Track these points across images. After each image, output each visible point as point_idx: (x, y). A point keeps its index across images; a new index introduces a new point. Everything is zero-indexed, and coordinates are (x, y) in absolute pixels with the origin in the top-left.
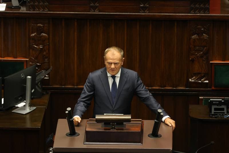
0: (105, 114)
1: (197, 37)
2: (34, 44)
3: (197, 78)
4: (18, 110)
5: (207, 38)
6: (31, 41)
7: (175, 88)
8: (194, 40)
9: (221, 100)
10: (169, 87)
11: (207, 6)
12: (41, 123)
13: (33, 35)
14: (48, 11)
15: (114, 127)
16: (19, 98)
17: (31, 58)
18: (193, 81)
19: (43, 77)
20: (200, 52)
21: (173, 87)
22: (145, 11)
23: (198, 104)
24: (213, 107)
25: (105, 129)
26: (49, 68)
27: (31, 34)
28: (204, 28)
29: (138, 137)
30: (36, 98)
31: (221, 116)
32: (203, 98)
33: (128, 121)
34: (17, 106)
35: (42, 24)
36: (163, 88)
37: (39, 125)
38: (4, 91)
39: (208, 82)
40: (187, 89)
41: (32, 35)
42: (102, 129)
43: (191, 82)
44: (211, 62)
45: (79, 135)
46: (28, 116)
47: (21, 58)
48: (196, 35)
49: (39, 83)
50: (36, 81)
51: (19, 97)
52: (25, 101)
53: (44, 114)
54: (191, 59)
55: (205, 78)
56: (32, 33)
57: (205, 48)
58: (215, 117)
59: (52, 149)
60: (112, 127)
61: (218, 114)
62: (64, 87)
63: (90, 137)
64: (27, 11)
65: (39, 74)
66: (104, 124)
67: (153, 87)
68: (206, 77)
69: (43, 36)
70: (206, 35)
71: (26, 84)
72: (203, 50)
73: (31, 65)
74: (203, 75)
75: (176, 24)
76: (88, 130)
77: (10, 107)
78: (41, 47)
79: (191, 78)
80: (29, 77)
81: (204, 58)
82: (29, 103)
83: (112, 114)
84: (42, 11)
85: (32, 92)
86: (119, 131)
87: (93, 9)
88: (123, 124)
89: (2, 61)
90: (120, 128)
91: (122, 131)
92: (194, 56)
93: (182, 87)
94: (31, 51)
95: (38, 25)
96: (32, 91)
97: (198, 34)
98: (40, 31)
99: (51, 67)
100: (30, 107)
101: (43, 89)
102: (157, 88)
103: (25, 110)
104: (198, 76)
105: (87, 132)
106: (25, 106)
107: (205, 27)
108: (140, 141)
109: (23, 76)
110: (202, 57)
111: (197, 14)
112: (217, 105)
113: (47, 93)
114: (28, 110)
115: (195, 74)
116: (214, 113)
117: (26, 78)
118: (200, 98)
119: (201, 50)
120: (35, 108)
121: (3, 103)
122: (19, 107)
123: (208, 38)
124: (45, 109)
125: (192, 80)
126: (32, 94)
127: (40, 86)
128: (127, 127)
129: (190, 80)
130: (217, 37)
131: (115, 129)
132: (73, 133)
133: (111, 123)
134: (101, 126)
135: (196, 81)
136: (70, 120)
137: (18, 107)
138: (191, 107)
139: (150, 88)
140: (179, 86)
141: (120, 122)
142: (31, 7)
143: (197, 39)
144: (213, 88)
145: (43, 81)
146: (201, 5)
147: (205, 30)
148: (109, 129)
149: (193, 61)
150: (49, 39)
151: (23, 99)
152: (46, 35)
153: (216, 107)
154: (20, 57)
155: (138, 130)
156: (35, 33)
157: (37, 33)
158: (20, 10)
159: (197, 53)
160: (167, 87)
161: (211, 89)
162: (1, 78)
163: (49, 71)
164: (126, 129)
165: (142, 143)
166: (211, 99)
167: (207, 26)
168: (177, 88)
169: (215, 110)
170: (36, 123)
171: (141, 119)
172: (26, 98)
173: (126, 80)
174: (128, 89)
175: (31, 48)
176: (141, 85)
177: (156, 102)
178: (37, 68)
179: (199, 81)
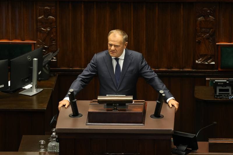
0: (107, 95)
1: (203, 19)
2: (41, 27)
3: (203, 60)
4: (25, 92)
6: (39, 24)
7: (182, 70)
8: (201, 21)
9: (226, 81)
10: (176, 68)
12: (47, 104)
13: (41, 18)
15: (116, 108)
16: (26, 80)
17: (38, 40)
18: (200, 62)
19: (50, 59)
20: (206, 34)
21: (180, 69)
23: (205, 85)
24: (218, 88)
25: (107, 110)
26: (57, 50)
29: (140, 118)
30: (43, 80)
31: (225, 97)
32: (209, 79)
33: (130, 101)
34: (24, 88)
35: (49, 7)
36: (169, 70)
37: (45, 107)
38: (11, 73)
39: (214, 63)
40: (193, 70)
41: (39, 18)
42: (105, 110)
44: (217, 44)
45: (82, 116)
46: (35, 98)
47: (28, 40)
48: (202, 17)
49: (47, 65)
50: (43, 64)
51: (26, 79)
52: (32, 83)
53: (50, 95)
54: (197, 41)
55: (211, 59)
56: (40, 16)
57: (212, 30)
58: (220, 98)
60: (114, 108)
61: (223, 95)
62: (71, 69)
63: (93, 117)
65: (47, 56)
66: (107, 105)
67: (160, 68)
68: (213, 59)
69: (50, 19)
70: (213, 17)
71: (32, 66)
72: (209, 32)
74: (209, 56)
75: (182, 6)
76: (91, 110)
77: (17, 89)
78: (49, 30)
79: (197, 60)
80: (35, 59)
81: (211, 40)
82: (36, 85)
86: (121, 112)
88: (125, 105)
89: (10, 43)
90: (121, 109)
91: (124, 112)
92: (201, 38)
93: (189, 68)
94: (39, 33)
95: (45, 8)
96: (39, 73)
97: (204, 16)
98: (47, 13)
99: (59, 49)
100: (37, 89)
101: (51, 71)
102: (164, 69)
104: (205, 58)
105: (89, 113)
106: (31, 88)
107: (211, 9)
108: (142, 122)
109: (29, 58)
110: (208, 38)
112: (222, 86)
113: (55, 75)
114: (35, 92)
115: (202, 56)
116: (219, 93)
117: (32, 61)
118: (207, 79)
119: (207, 31)
120: (41, 90)
121: (9, 85)
123: (215, 20)
124: (51, 91)
125: (198, 61)
126: (38, 76)
127: (47, 68)
128: (129, 108)
129: (197, 62)
130: (223, 19)
131: (116, 110)
132: (76, 114)
133: (113, 104)
134: (103, 107)
137: (25, 89)
138: (196, 88)
139: (157, 70)
140: (185, 67)
141: (122, 103)
143: (203, 21)
144: (220, 69)
145: (50, 63)
147: (211, 12)
148: (112, 110)
149: (199, 42)
151: (30, 81)
152: (53, 18)
153: (221, 88)
155: (140, 110)
156: (42, 16)
159: (203, 35)
160: (174, 68)
161: (218, 70)
162: (7, 60)
163: (56, 53)
164: (128, 110)
165: (144, 124)
166: (216, 81)
167: (213, 8)
168: (184, 70)
169: (219, 91)
170: (41, 104)
171: (144, 101)
172: (33, 80)
173: (130, 62)
174: (132, 71)
175: (38, 30)
176: (146, 66)
177: (161, 83)
178: (45, 51)
179: (206, 62)
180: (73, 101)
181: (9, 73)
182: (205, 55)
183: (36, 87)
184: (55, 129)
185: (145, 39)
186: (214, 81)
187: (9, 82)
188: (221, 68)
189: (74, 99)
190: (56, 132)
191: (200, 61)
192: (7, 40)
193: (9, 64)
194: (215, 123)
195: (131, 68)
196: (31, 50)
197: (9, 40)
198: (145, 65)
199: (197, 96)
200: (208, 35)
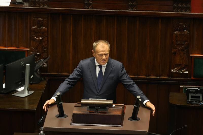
0: (90, 99)
1: (179, 33)
2: (34, 36)
3: (178, 69)
4: (18, 94)
5: (188, 34)
6: (32, 33)
8: (176, 35)
9: (197, 88)
11: (188, 6)
12: (37, 105)
13: (34, 28)
14: (47, 7)
15: (98, 111)
16: (19, 83)
17: (32, 48)
18: (175, 71)
19: (41, 65)
20: (182, 46)
21: (157, 77)
22: (133, 8)
23: (179, 92)
24: (190, 95)
25: (90, 112)
26: (47, 57)
28: (186, 25)
29: (119, 120)
30: (35, 83)
31: (196, 103)
32: (183, 86)
33: (110, 105)
34: (17, 90)
35: (42, 18)
36: (148, 77)
37: (35, 107)
38: (5, 76)
39: (188, 72)
40: (169, 78)
41: (33, 28)
42: (87, 112)
43: (173, 72)
44: (190, 55)
45: (67, 116)
46: (26, 99)
47: (23, 48)
48: (178, 31)
49: (38, 70)
50: (35, 69)
51: (19, 82)
52: (24, 86)
53: (40, 97)
54: (173, 52)
55: (185, 69)
57: (186, 43)
58: (192, 104)
59: (43, 129)
60: (96, 111)
61: (194, 101)
62: (60, 74)
63: (77, 118)
64: (29, 6)
65: (38, 62)
66: (90, 108)
67: (139, 76)
68: (187, 68)
69: (42, 29)
70: (187, 31)
71: (25, 72)
72: (184, 44)
73: (32, 54)
74: (183, 66)
75: (160, 21)
76: (75, 112)
77: (11, 91)
78: (41, 39)
79: (173, 69)
80: (28, 65)
81: (185, 52)
82: (28, 88)
83: (96, 99)
84: (42, 7)
85: (31, 78)
86: (102, 114)
87: (87, 6)
88: (106, 108)
89: (6, 50)
90: (103, 111)
91: (105, 114)
92: (176, 49)
93: (165, 76)
94: (32, 42)
95: (38, 19)
97: (180, 30)
98: (40, 24)
99: (49, 56)
100: (29, 92)
101: (42, 76)
102: (143, 77)
103: (24, 93)
104: (180, 68)
105: (74, 114)
106: (24, 90)
107: (186, 24)
108: (121, 123)
109: (22, 64)
110: (183, 50)
111: (179, 12)
112: (194, 93)
113: (45, 80)
114: (26, 94)
115: (177, 66)
116: (191, 100)
117: (25, 66)
118: (181, 86)
119: (182, 44)
120: (33, 92)
121: (4, 87)
122: (19, 91)
123: (189, 34)
124: (42, 93)
126: (30, 80)
127: (39, 73)
128: (109, 111)
129: (172, 70)
130: (197, 33)
131: (98, 112)
132: (62, 115)
133: (95, 107)
134: (86, 109)
135: (177, 71)
137: (18, 91)
138: (171, 94)
139: (137, 77)
140: (161, 75)
141: (104, 106)
142: (32, 3)
143: (179, 34)
144: (192, 78)
145: (41, 69)
146: (183, 5)
147: (186, 27)
148: (94, 112)
149: (175, 53)
150: (48, 31)
151: (22, 84)
152: (45, 28)
153: (193, 95)
154: (22, 47)
155: (118, 113)
156: (35, 26)
158: (23, 6)
159: (178, 47)
160: (152, 76)
162: (3, 65)
163: (47, 60)
164: (108, 113)
165: (122, 125)
166: (188, 88)
167: (188, 23)
168: (161, 78)
169: (191, 98)
170: (32, 105)
171: (123, 104)
172: (25, 83)
173: (111, 70)
174: (113, 77)
175: (32, 39)
178: (37, 57)
179: (180, 71)
180: (60, 103)
181: (4, 76)
182: (180, 65)
183: (28, 89)
184: (42, 128)
185: (126, 49)
186: (187, 89)
187: (4, 85)
188: (194, 77)
189: (60, 102)
191: (175, 70)
192: (3, 47)
193: (5, 68)
194: (186, 126)
195: (111, 75)
196: (24, 57)
197: (5, 47)
199: (171, 101)
200: (182, 47)
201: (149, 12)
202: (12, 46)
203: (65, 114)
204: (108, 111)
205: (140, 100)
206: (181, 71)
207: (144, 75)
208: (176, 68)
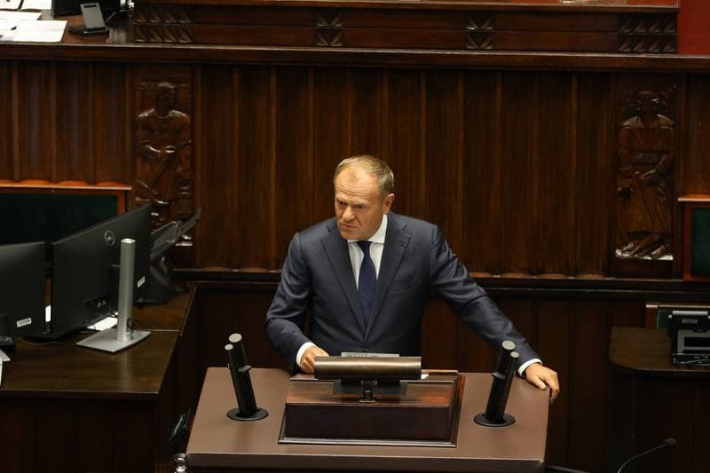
0: (343, 354)
1: (640, 124)
2: (148, 143)
3: (638, 248)
4: (95, 340)
5: (669, 126)
6: (140, 133)
7: (573, 278)
8: (631, 131)
9: (706, 313)
10: (555, 273)
11: (669, 30)
12: (161, 378)
13: (146, 115)
14: (188, 44)
15: (371, 394)
16: (99, 305)
17: (139, 185)
18: (627, 255)
19: (173, 241)
20: (649, 170)
21: (568, 274)
22: (482, 43)
23: (643, 325)
24: (682, 335)
25: (343, 400)
26: (192, 215)
27: (139, 113)
28: (661, 98)
29: (442, 425)
30: (150, 304)
31: (703, 362)
32: (656, 306)
33: (414, 374)
34: (92, 327)
35: (171, 82)
36: (535, 277)
37: (154, 386)
38: (52, 281)
39: (670, 258)
40: (608, 279)
41: (141, 115)
42: (335, 399)
43: (621, 260)
44: (680, 199)
45: (267, 415)
46: (125, 358)
47: (109, 183)
48: (636, 117)
49: (163, 259)
50: (151, 256)
51: (101, 299)
52: (117, 314)
53: (171, 351)
54: (620, 189)
55: (663, 247)
56: (142, 111)
57: (665, 157)
58: (689, 366)
59: (185, 458)
60: (364, 393)
61: (697, 356)
62: (236, 270)
63: (299, 422)
64: (128, 41)
65: (162, 232)
66: (342, 383)
67: (506, 272)
68: (667, 245)
69: (174, 118)
70: (668, 119)
71: (118, 263)
72: (657, 163)
73: (139, 205)
74: (657, 238)
75: (574, 85)
76: (292, 400)
77: (71, 332)
78: (169, 152)
79: (620, 248)
80: (128, 241)
81: (662, 188)
82: (128, 320)
83: (364, 355)
84: (174, 43)
85: (139, 286)
86: (385, 405)
87: (326, 40)
88: (398, 384)
89: (53, 191)
90: (387, 396)
91: (394, 405)
92: (631, 180)
93: (592, 274)
94: (139, 161)
95: (161, 85)
96: (140, 284)
97: (641, 115)
98: (165, 102)
99: (199, 210)
100: (132, 332)
101: (175, 278)
102: (519, 276)
103: (116, 339)
104: (643, 243)
105: (288, 406)
106: (115, 327)
107: (663, 93)
108: (449, 435)
109: (110, 238)
110: (652, 183)
111: (639, 53)
112: (694, 328)
113: (186, 291)
114: (124, 340)
115: (635, 236)
116: (685, 352)
117: (118, 245)
118: (648, 306)
119: (650, 161)
120: (145, 334)
121: (48, 319)
122: (98, 331)
123: (674, 126)
124: (176, 338)
125: (623, 252)
126: (137, 292)
127: (165, 268)
128: (409, 394)
129: (619, 253)
130: (700, 124)
131: (372, 399)
132: (247, 408)
133: (362, 382)
134: (332, 389)
135: (636, 256)
136: (237, 372)
137: (95, 331)
138: (616, 333)
139: (498, 276)
140: (584, 270)
141: (390, 379)
142: (138, 29)
143: (640, 129)
144: (688, 277)
145: (173, 253)
146: (653, 28)
147: (664, 103)
148: (356, 400)
149: (626, 194)
151: (110, 307)
152: (184, 115)
153: (691, 334)
154: (106, 181)
155: (442, 401)
156: (150, 108)
157: (157, 109)
158: (107, 41)
159: (637, 173)
160: (549, 273)
161: (682, 280)
162: (43, 243)
163: (191, 223)
164: (407, 400)
165: (454, 442)
166: (675, 312)
167: (671, 90)
168: (580, 278)
169: (686, 345)
170: (144, 379)
171: (456, 371)
172: (120, 304)
173: (402, 252)
174: (410, 279)
175: (139, 152)
176: (450, 265)
177: (499, 317)
178: (157, 214)
179: (645, 255)
180: (240, 370)
181: (49, 281)
182: (645, 233)
183: (130, 324)
184: (184, 455)
185: (460, 183)
186: (671, 313)
187: (48, 310)
188: (692, 274)
189: (243, 366)
190: (186, 463)
191: (628, 250)
192: (42, 182)
193: (49, 253)
194: (671, 441)
196: (115, 214)
197: (50, 180)
198: (449, 261)
199: (616, 358)
200: (652, 172)
201: (535, 54)
202: (71, 178)
203: (259, 405)
204: (405, 394)
205: (515, 355)
206: (649, 253)
207: (523, 271)
208: (630, 245)
